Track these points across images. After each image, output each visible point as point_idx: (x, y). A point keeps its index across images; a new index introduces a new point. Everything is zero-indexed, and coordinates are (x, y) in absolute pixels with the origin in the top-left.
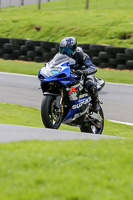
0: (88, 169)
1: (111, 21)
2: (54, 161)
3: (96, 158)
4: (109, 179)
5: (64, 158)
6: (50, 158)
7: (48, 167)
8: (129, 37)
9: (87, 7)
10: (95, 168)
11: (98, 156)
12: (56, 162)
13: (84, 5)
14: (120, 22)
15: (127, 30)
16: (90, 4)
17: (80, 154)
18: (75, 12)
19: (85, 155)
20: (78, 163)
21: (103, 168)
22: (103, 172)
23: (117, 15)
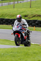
0: (14, 57)
1: (21, 12)
2: (4, 54)
3: (17, 53)
4: (21, 59)
5: (7, 53)
6: (2, 54)
7: (2, 56)
8: (27, 16)
9: (14, 8)
10: (16, 56)
11: (17, 52)
12: (4, 55)
13: (13, 7)
14: (24, 12)
15: (26, 14)
16: (15, 7)
17: (12, 52)
18: (10, 9)
19: (13, 52)
20: (11, 55)
21: (19, 56)
22: (19, 58)
23: (23, 10)
